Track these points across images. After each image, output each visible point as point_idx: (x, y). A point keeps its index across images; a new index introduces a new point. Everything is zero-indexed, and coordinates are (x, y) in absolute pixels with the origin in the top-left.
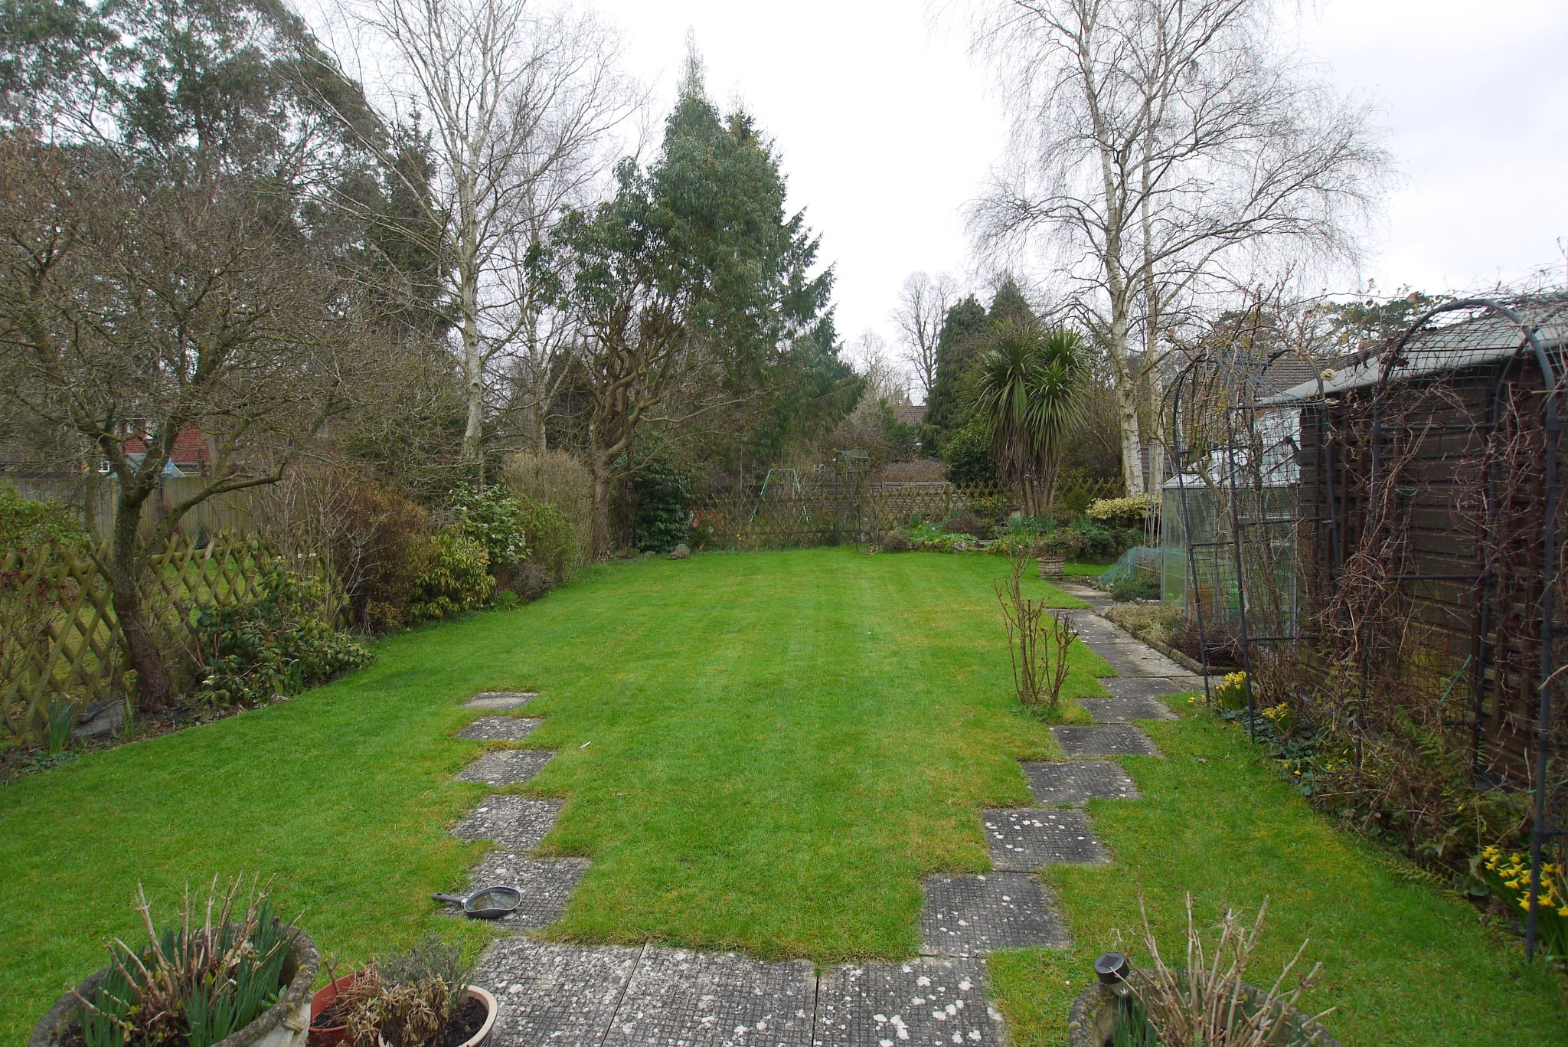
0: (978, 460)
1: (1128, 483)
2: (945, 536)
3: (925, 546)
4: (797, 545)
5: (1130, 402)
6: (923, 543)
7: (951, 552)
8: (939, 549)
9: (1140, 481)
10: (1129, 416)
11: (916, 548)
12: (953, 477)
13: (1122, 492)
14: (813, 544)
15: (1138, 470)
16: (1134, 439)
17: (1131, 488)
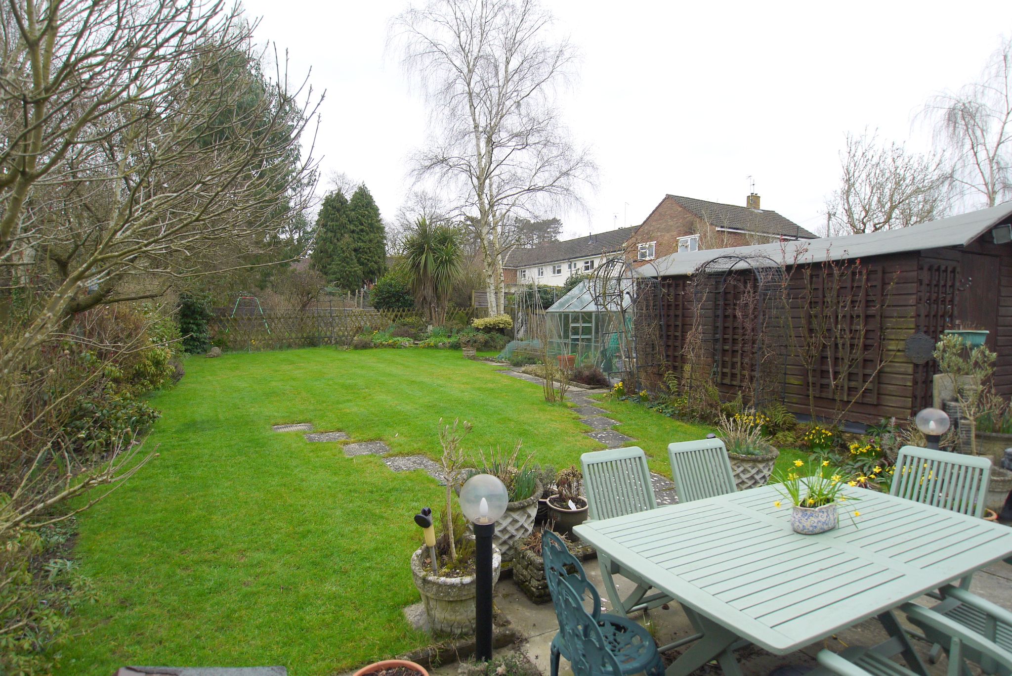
0: (393, 296)
1: (490, 310)
2: (395, 339)
3: (383, 345)
4: (289, 346)
5: (490, 268)
6: (381, 343)
7: (401, 348)
8: (393, 346)
9: (495, 309)
10: (490, 276)
11: (376, 346)
12: (377, 306)
13: (486, 314)
14: (302, 346)
15: (494, 304)
16: (492, 287)
17: (491, 313)
